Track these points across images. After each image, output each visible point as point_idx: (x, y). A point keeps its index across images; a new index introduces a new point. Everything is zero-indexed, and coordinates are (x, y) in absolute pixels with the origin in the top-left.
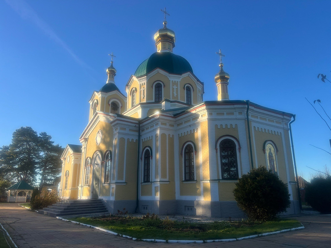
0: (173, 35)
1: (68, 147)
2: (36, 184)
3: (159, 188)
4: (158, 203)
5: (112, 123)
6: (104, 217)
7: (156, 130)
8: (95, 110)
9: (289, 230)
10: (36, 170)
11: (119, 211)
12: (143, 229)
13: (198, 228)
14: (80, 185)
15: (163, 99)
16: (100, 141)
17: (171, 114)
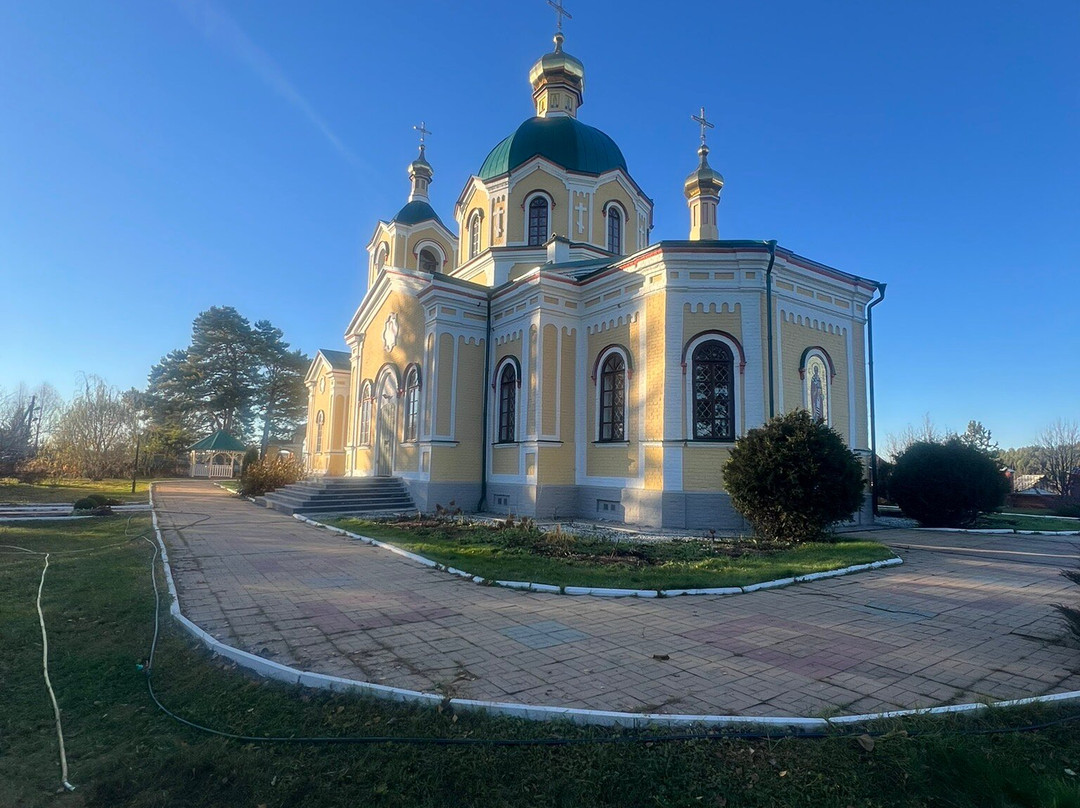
0: (579, 73)
1: (321, 356)
2: (253, 439)
3: (536, 458)
4: (533, 493)
5: (421, 295)
6: (404, 519)
7: (529, 315)
8: (381, 265)
9: (867, 566)
10: (252, 408)
11: (439, 507)
12: (499, 553)
13: (635, 554)
14: (349, 444)
15: (550, 237)
16: (393, 341)
17: (571, 274)
